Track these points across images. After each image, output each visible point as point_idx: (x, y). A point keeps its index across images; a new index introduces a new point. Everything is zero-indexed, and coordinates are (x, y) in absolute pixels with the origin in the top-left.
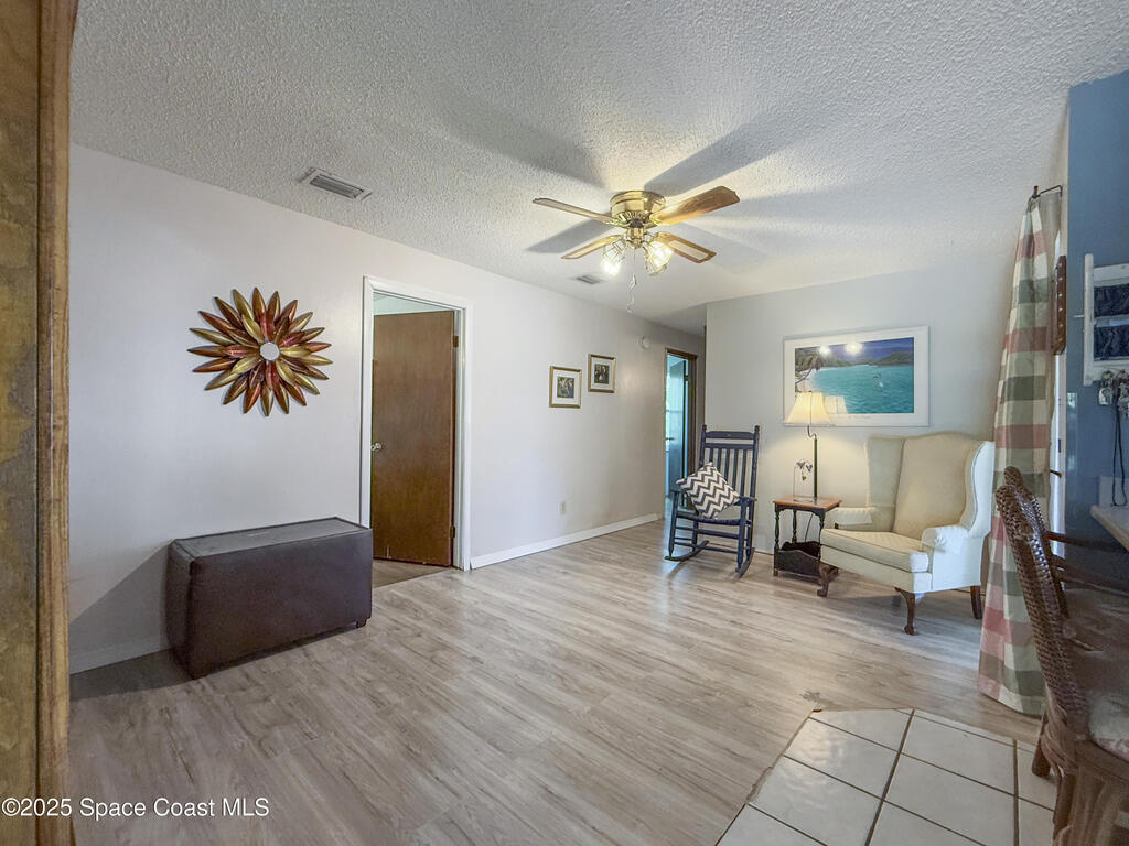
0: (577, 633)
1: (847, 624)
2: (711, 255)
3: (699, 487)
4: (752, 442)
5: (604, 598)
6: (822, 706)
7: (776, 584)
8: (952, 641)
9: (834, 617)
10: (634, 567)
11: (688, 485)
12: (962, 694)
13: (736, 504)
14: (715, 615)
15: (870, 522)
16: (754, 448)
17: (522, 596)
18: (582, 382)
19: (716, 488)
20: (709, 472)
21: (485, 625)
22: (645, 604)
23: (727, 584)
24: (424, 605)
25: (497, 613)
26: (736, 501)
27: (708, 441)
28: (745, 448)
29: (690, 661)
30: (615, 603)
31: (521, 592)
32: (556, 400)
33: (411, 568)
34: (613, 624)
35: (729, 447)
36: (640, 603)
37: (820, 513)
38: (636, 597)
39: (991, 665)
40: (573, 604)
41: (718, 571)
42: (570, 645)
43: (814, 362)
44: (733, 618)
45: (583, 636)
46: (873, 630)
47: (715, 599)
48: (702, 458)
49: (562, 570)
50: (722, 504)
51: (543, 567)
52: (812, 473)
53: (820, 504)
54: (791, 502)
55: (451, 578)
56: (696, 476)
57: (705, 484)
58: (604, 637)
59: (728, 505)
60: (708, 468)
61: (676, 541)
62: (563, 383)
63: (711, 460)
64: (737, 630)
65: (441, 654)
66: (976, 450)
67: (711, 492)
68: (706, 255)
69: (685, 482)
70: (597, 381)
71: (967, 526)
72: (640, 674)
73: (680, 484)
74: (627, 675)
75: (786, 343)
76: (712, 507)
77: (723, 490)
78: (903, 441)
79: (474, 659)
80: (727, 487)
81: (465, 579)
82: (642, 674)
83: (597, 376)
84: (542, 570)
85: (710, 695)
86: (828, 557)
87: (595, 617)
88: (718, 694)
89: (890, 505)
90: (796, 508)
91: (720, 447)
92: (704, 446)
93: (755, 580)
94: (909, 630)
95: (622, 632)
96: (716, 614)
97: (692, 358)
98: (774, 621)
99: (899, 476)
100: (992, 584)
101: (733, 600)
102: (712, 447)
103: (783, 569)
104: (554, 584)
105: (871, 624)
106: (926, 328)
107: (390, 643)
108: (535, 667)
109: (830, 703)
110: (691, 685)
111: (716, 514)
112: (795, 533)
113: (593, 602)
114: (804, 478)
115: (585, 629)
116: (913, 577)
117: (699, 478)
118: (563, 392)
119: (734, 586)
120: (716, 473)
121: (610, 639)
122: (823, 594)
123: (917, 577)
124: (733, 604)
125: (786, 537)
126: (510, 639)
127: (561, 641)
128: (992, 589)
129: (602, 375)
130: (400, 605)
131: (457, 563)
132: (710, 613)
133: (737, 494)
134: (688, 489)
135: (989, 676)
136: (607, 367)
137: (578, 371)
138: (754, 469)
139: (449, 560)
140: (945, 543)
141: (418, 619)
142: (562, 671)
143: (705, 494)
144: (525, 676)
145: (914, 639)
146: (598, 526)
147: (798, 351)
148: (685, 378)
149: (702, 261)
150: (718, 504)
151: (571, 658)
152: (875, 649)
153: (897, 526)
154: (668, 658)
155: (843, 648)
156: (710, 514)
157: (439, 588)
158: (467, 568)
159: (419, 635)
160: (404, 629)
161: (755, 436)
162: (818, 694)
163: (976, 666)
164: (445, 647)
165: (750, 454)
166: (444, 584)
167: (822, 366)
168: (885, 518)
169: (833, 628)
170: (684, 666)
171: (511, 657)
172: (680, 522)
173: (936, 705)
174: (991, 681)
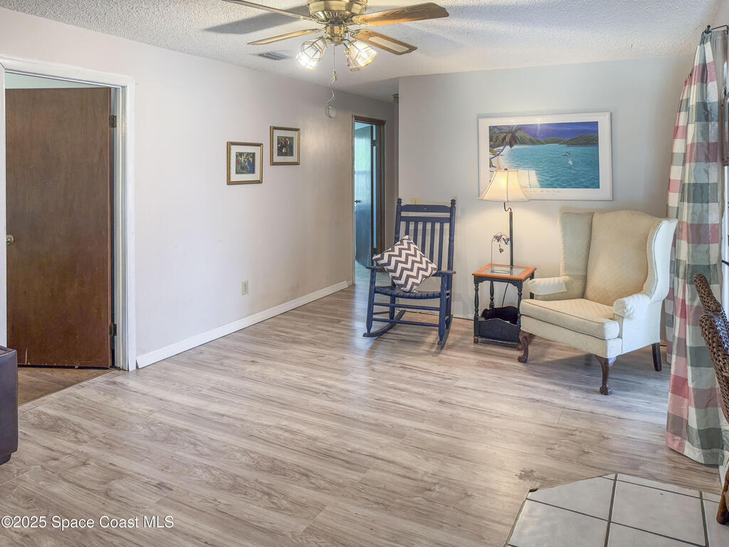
0: (277, 436)
1: (549, 390)
2: (412, 49)
3: (397, 262)
4: (447, 215)
5: (301, 389)
6: (537, 485)
7: (477, 352)
8: (640, 398)
9: (537, 384)
10: (332, 347)
11: (385, 260)
12: (654, 452)
13: (434, 275)
14: (422, 396)
15: (565, 290)
16: (451, 220)
17: (206, 397)
18: (263, 156)
19: (413, 262)
20: (406, 246)
21: (166, 440)
22: (347, 391)
23: (430, 358)
24: (86, 423)
25: (180, 424)
26: (434, 272)
27: (404, 214)
28: (442, 221)
29: (403, 453)
30: (316, 393)
31: (205, 392)
32: (235, 177)
33: (58, 374)
34: (316, 420)
35: (425, 220)
36: (342, 390)
37: (518, 283)
38: (336, 383)
39: (677, 424)
40: (268, 400)
41: (418, 343)
42: (272, 452)
43: (507, 140)
44: (441, 397)
45: (285, 439)
46: (573, 394)
47: (420, 376)
48: (397, 232)
49: (250, 358)
50: (420, 277)
51: (227, 357)
52: (509, 246)
53: (517, 274)
54: (488, 273)
55: (115, 383)
56: (393, 250)
57: (403, 259)
58: (309, 437)
59: (426, 277)
60: (405, 242)
61: (374, 316)
62: (242, 159)
63: (407, 233)
64: (446, 411)
65: (117, 485)
66: (655, 227)
67: (409, 266)
68: (408, 49)
69: (382, 258)
70: (280, 153)
71: (649, 294)
72: (355, 477)
73: (377, 260)
74: (341, 481)
75: (481, 121)
76: (411, 280)
77: (421, 263)
78: (591, 215)
79: (160, 486)
80: (424, 259)
81: (132, 383)
82: (355, 476)
83: (280, 149)
84: (226, 361)
85: (430, 490)
86: (526, 325)
87: (295, 414)
88: (437, 488)
89: (581, 273)
90: (493, 279)
91: (416, 220)
92: (400, 219)
93: (457, 351)
94: (604, 391)
95: (327, 428)
96: (422, 394)
97: (380, 123)
98: (481, 395)
99: (589, 248)
100: (677, 355)
101: (436, 375)
102: (408, 220)
103: (482, 337)
104: (243, 378)
105: (570, 388)
106: (608, 115)
107: (48, 479)
108: (236, 487)
109: (543, 479)
110: (410, 482)
111: (415, 287)
112: (492, 299)
113: (290, 395)
114: (501, 251)
115: (286, 431)
116: (606, 343)
117: (397, 252)
118: (243, 168)
119: (435, 359)
120: (413, 246)
121: (315, 439)
122: (523, 360)
123: (609, 342)
124: (438, 379)
125: (484, 304)
126: (201, 455)
127: (260, 448)
128: (677, 359)
129: (285, 147)
130: (54, 426)
131: (119, 363)
132: (417, 393)
133: (434, 266)
134: (385, 265)
135: (675, 434)
136: (291, 139)
137: (259, 145)
138: (451, 241)
139: (110, 360)
140: (633, 313)
141: (79, 442)
142: (268, 486)
143: (403, 269)
144: (225, 499)
145: (609, 399)
146: (284, 302)
147: (492, 129)
148: (373, 143)
149: (402, 53)
150: (417, 277)
151: (275, 468)
152: (576, 414)
153: (589, 292)
154: (381, 453)
155: (547, 417)
156: (408, 287)
157: (100, 398)
158: (132, 368)
159: (84, 464)
160: (64, 459)
161: (451, 209)
162: (532, 471)
163: (664, 421)
164: (120, 475)
165: (447, 226)
166: (106, 392)
167: (516, 143)
168: (577, 286)
169: (538, 397)
170: (398, 459)
171: (205, 477)
172: (378, 298)
173: (634, 466)
174: (676, 438)
